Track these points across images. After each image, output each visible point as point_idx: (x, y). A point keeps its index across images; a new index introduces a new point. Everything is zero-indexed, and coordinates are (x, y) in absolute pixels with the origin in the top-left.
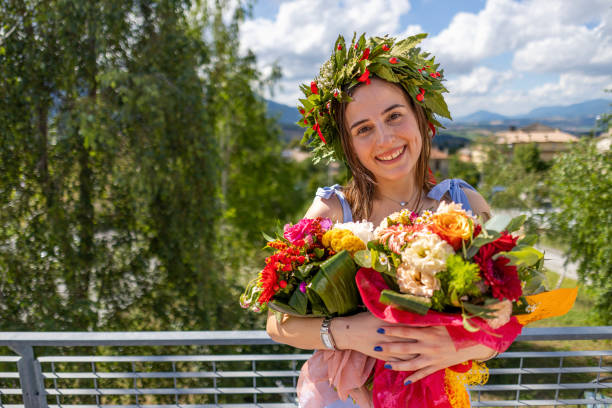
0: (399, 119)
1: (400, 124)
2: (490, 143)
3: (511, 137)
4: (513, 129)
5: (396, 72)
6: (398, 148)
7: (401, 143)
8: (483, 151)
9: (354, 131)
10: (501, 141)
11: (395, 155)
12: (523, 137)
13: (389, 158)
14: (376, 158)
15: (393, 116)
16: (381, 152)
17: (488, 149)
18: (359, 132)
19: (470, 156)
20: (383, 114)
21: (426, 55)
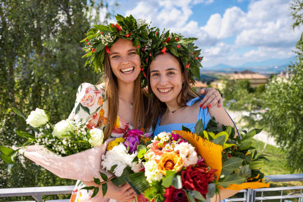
0: (173, 75)
1: (172, 77)
2: (226, 79)
3: (236, 77)
4: (236, 73)
5: (179, 52)
6: (169, 88)
7: (170, 86)
8: (224, 83)
9: (152, 74)
10: (232, 78)
11: (166, 91)
12: (242, 76)
13: (163, 91)
14: (158, 89)
15: (171, 73)
16: (161, 87)
17: (226, 82)
18: (153, 75)
19: (217, 86)
20: (166, 70)
21: (196, 47)
